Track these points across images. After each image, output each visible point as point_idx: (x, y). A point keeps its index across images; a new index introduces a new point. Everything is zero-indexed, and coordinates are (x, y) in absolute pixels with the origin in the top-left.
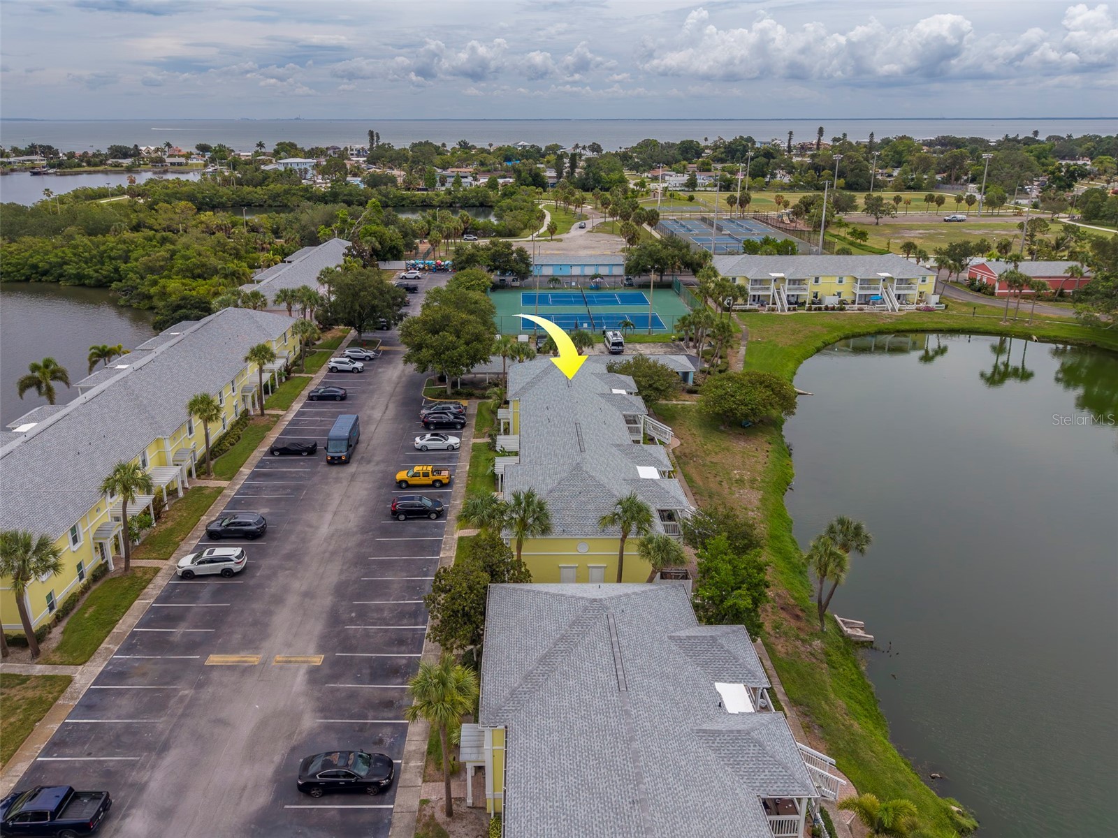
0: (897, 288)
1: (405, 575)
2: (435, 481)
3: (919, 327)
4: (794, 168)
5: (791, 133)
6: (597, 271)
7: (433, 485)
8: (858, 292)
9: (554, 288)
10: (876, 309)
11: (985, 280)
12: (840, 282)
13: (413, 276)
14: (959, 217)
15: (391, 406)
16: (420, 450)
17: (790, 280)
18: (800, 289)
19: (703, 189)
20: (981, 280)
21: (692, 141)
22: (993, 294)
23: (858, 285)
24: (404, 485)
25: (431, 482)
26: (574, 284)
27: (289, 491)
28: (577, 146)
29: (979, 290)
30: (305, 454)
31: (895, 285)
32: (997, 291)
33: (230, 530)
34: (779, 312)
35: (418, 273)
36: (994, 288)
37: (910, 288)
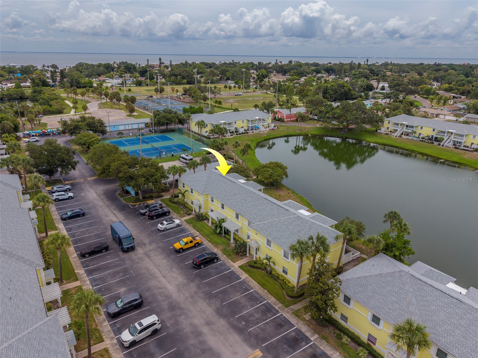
0: (262, 123)
1: (239, 294)
2: (195, 244)
3: (275, 136)
4: (165, 75)
5: (148, 60)
6: (132, 127)
7: (195, 246)
8: (250, 125)
9: (120, 137)
10: (257, 131)
11: (280, 117)
12: (243, 122)
13: (34, 140)
14: (240, 93)
15: (116, 212)
16: (164, 231)
17: (228, 123)
18: (231, 127)
19: (129, 85)
20: (278, 117)
21: (109, 64)
22: (284, 121)
23: (250, 123)
24: (181, 251)
25: (194, 245)
26: (131, 134)
27: (121, 274)
28: (44, 66)
29: (279, 120)
30: (104, 251)
31: (261, 121)
32: (285, 120)
33: (126, 307)
34: (227, 137)
35: (37, 138)
36: (284, 119)
37: (265, 122)
